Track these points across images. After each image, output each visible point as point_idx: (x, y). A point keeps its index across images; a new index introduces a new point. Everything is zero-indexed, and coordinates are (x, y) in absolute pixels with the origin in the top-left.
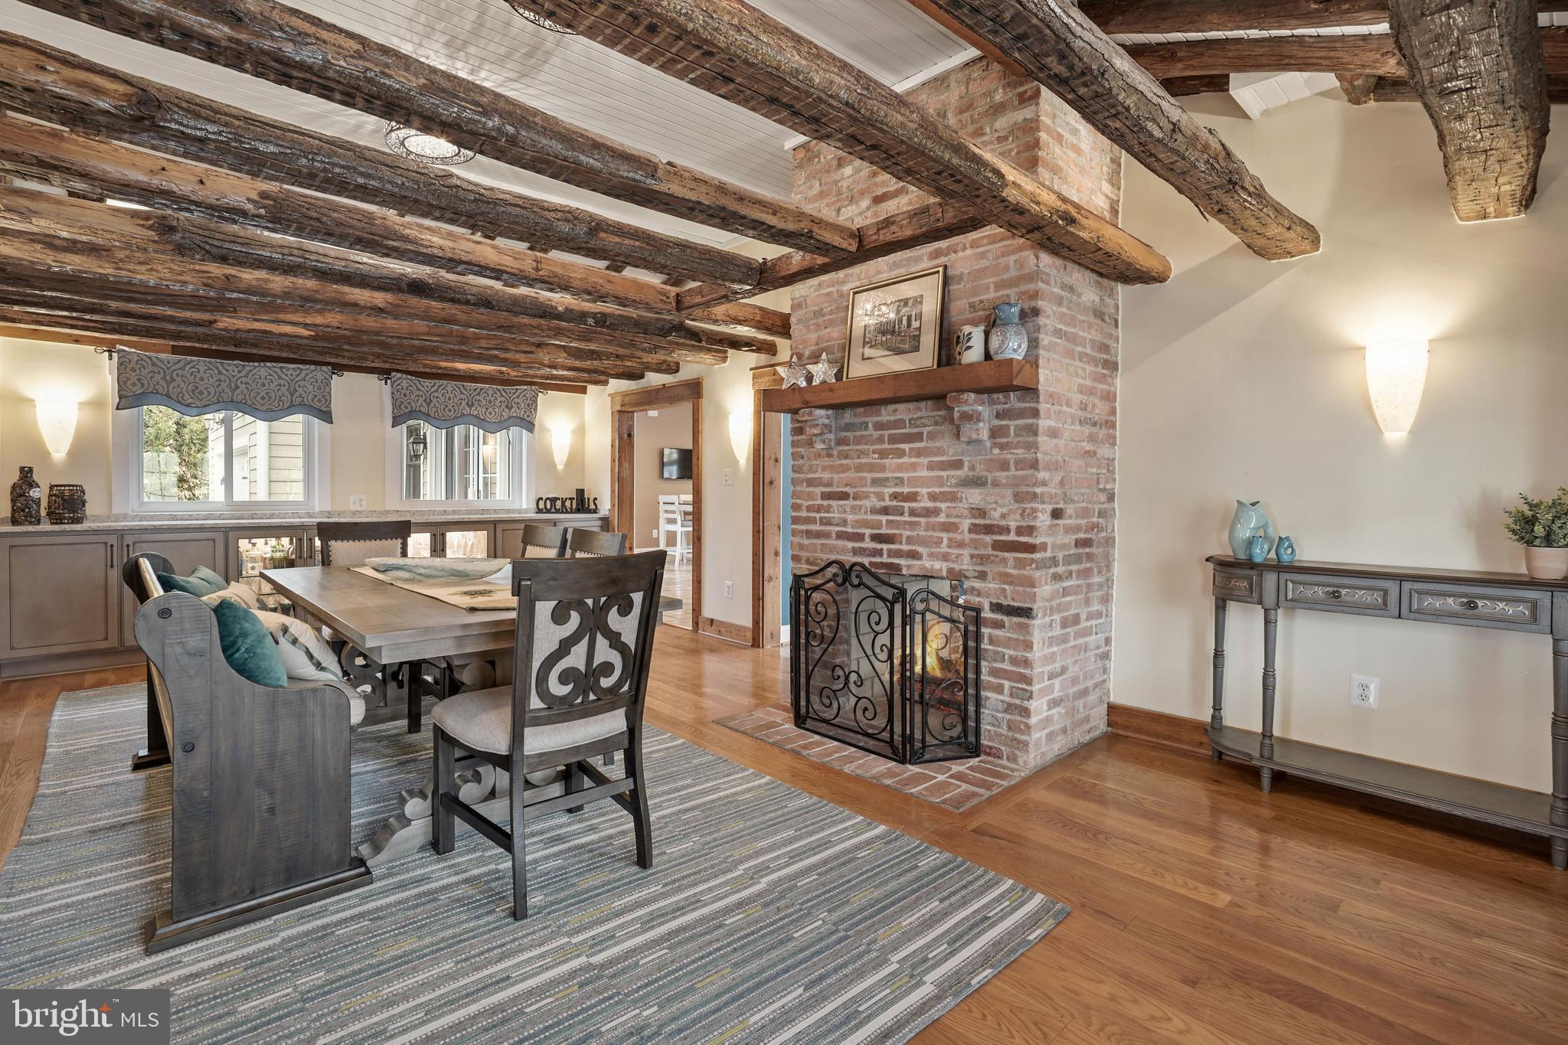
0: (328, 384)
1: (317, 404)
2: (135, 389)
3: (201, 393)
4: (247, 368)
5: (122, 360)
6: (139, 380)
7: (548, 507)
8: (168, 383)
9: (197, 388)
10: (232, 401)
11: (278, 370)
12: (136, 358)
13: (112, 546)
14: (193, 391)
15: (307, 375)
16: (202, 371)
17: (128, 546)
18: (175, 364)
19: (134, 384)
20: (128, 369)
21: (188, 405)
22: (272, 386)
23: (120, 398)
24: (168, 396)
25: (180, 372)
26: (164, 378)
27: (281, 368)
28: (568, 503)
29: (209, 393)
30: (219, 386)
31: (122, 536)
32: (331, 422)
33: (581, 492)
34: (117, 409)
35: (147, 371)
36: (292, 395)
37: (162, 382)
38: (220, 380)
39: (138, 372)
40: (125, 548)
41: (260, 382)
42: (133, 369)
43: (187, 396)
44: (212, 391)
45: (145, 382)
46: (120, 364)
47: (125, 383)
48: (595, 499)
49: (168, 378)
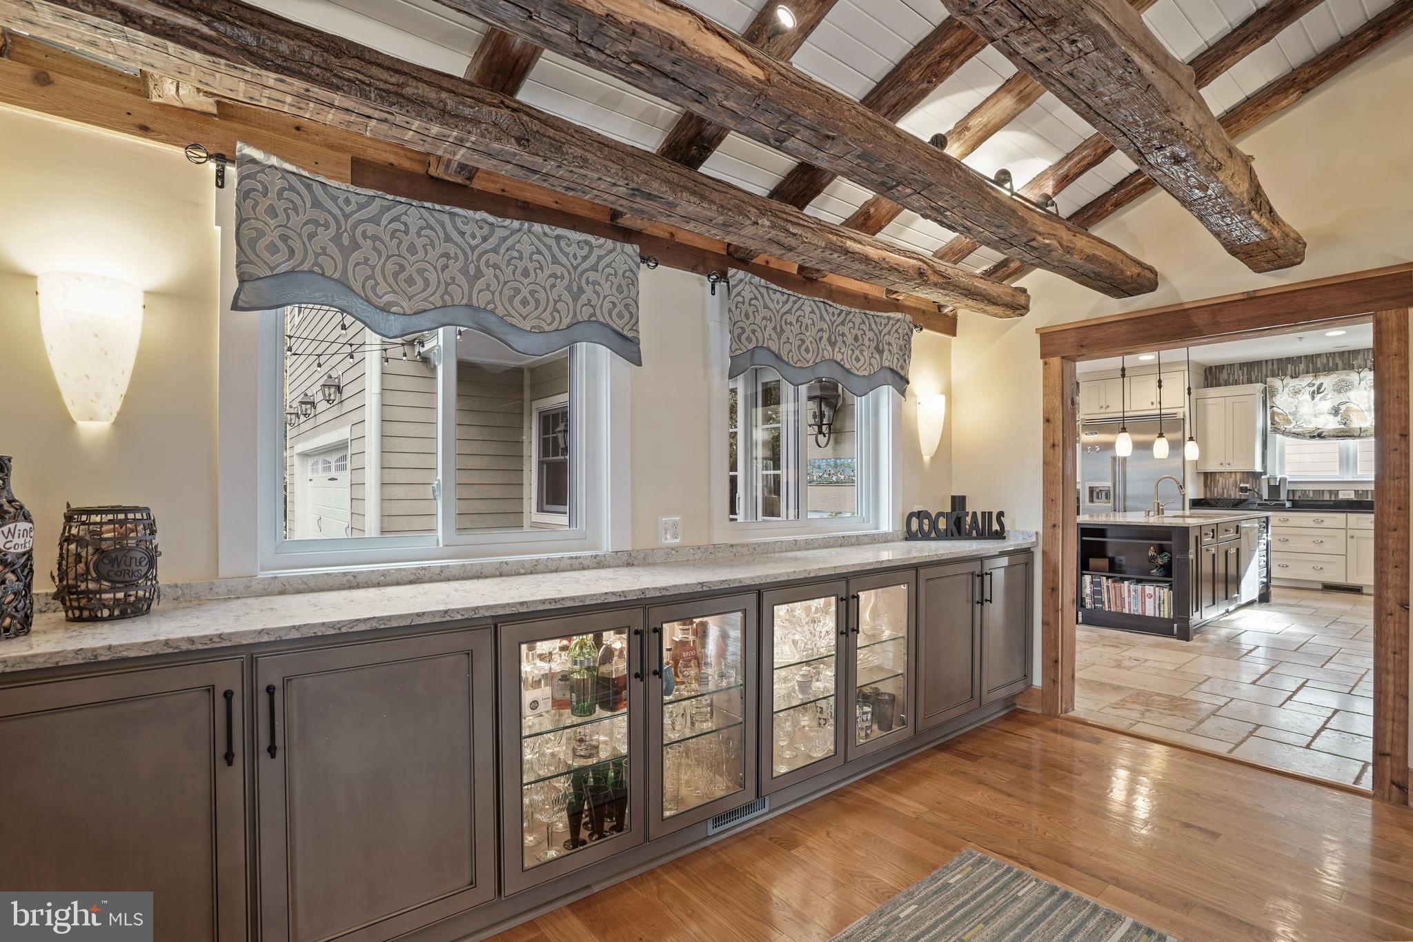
0: (634, 282)
1: (618, 324)
2: (273, 259)
3: (410, 281)
4: (500, 233)
5: (249, 183)
6: (284, 238)
7: (926, 528)
8: (346, 252)
9: (402, 268)
10: (469, 306)
11: (552, 242)
12: (279, 183)
13: (228, 695)
14: (396, 275)
15: (600, 258)
16: (413, 230)
17: (270, 690)
18: (361, 207)
19: (273, 249)
20: (261, 208)
21: (385, 309)
22: (542, 277)
23: (242, 281)
24: (343, 283)
25: (371, 229)
26: (337, 239)
27: (558, 238)
28: (942, 524)
29: (427, 283)
30: (445, 267)
31: (253, 661)
32: (640, 364)
33: (959, 502)
34: (235, 307)
35: (303, 218)
36: (575, 299)
37: (333, 249)
38: (446, 255)
39: (282, 216)
40: (263, 698)
41: (521, 265)
42: (272, 212)
43: (382, 287)
44: (432, 277)
45: (296, 244)
46: (244, 195)
47: (253, 242)
48: (1001, 514)
49: (346, 241)
